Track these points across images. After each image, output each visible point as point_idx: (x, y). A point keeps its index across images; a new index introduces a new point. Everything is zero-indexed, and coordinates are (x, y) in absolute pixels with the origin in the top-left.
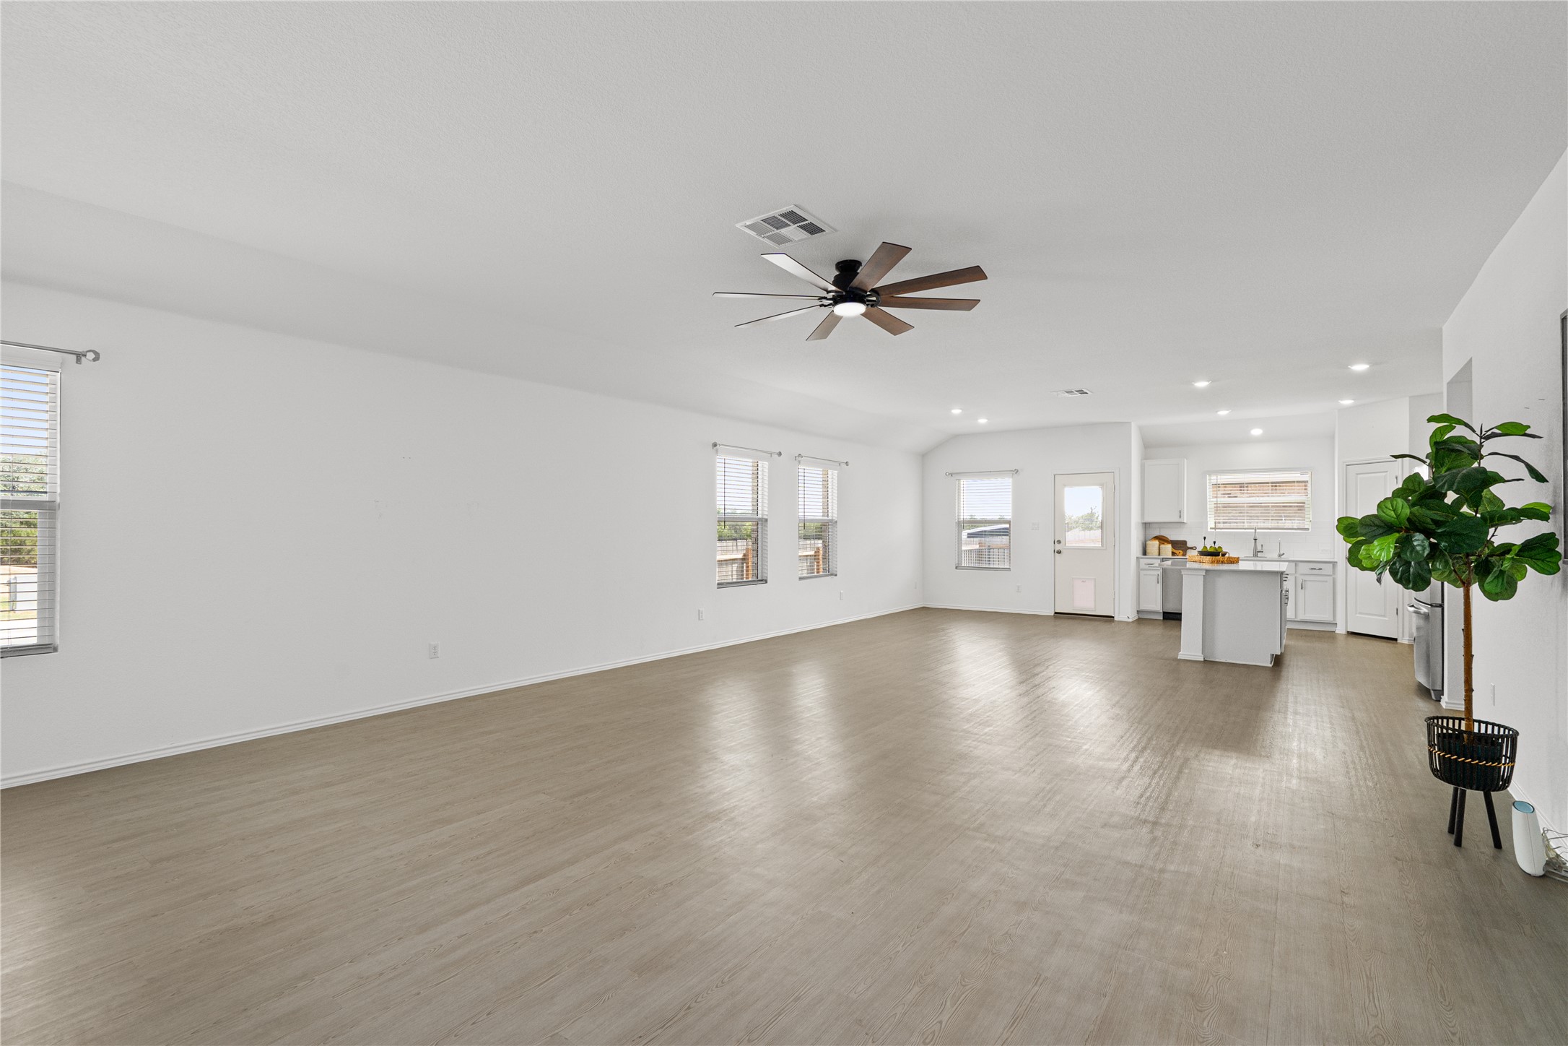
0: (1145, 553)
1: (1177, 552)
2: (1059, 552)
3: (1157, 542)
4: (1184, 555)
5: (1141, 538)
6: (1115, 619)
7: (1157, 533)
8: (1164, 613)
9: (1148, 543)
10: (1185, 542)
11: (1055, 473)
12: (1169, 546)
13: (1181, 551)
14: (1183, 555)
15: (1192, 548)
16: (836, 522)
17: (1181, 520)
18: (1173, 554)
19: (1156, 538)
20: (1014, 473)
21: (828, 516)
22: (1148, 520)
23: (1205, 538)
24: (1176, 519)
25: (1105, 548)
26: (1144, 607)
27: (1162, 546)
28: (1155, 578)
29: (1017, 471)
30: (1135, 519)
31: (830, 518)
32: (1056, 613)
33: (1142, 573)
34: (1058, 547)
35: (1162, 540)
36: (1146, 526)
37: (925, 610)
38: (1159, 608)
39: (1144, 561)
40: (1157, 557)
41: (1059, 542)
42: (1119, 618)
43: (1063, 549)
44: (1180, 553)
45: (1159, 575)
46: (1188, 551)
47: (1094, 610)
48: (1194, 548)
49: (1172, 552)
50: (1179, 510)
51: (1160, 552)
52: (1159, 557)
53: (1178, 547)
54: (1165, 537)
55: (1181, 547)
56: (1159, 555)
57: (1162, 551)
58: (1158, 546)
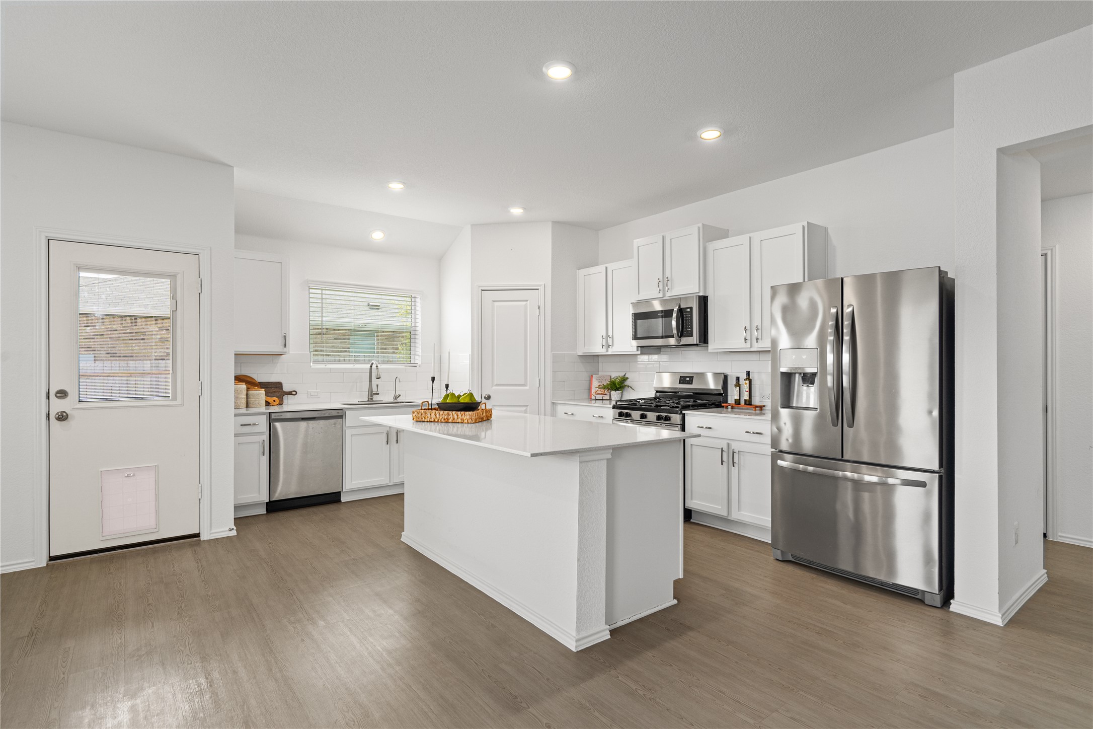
1: (270, 400)
2: (62, 417)
3: (243, 387)
4: (281, 404)
6: (204, 537)
8: (270, 503)
10: (279, 385)
12: (262, 392)
13: (275, 399)
15: (290, 393)
17: (285, 350)
18: (268, 404)
23: (433, 379)
24: (278, 348)
27: (250, 392)
28: (258, 448)
32: (52, 559)
34: (58, 406)
35: (249, 382)
38: (264, 497)
39: (238, 421)
40: (244, 411)
41: (62, 394)
42: (211, 534)
43: (74, 409)
44: (274, 401)
45: (264, 440)
46: (285, 397)
47: (156, 530)
48: (293, 393)
49: (266, 401)
50: (283, 335)
51: (249, 402)
52: (248, 412)
53: (271, 393)
54: (252, 378)
55: (275, 392)
56: (247, 407)
57: (251, 401)
58: (244, 392)
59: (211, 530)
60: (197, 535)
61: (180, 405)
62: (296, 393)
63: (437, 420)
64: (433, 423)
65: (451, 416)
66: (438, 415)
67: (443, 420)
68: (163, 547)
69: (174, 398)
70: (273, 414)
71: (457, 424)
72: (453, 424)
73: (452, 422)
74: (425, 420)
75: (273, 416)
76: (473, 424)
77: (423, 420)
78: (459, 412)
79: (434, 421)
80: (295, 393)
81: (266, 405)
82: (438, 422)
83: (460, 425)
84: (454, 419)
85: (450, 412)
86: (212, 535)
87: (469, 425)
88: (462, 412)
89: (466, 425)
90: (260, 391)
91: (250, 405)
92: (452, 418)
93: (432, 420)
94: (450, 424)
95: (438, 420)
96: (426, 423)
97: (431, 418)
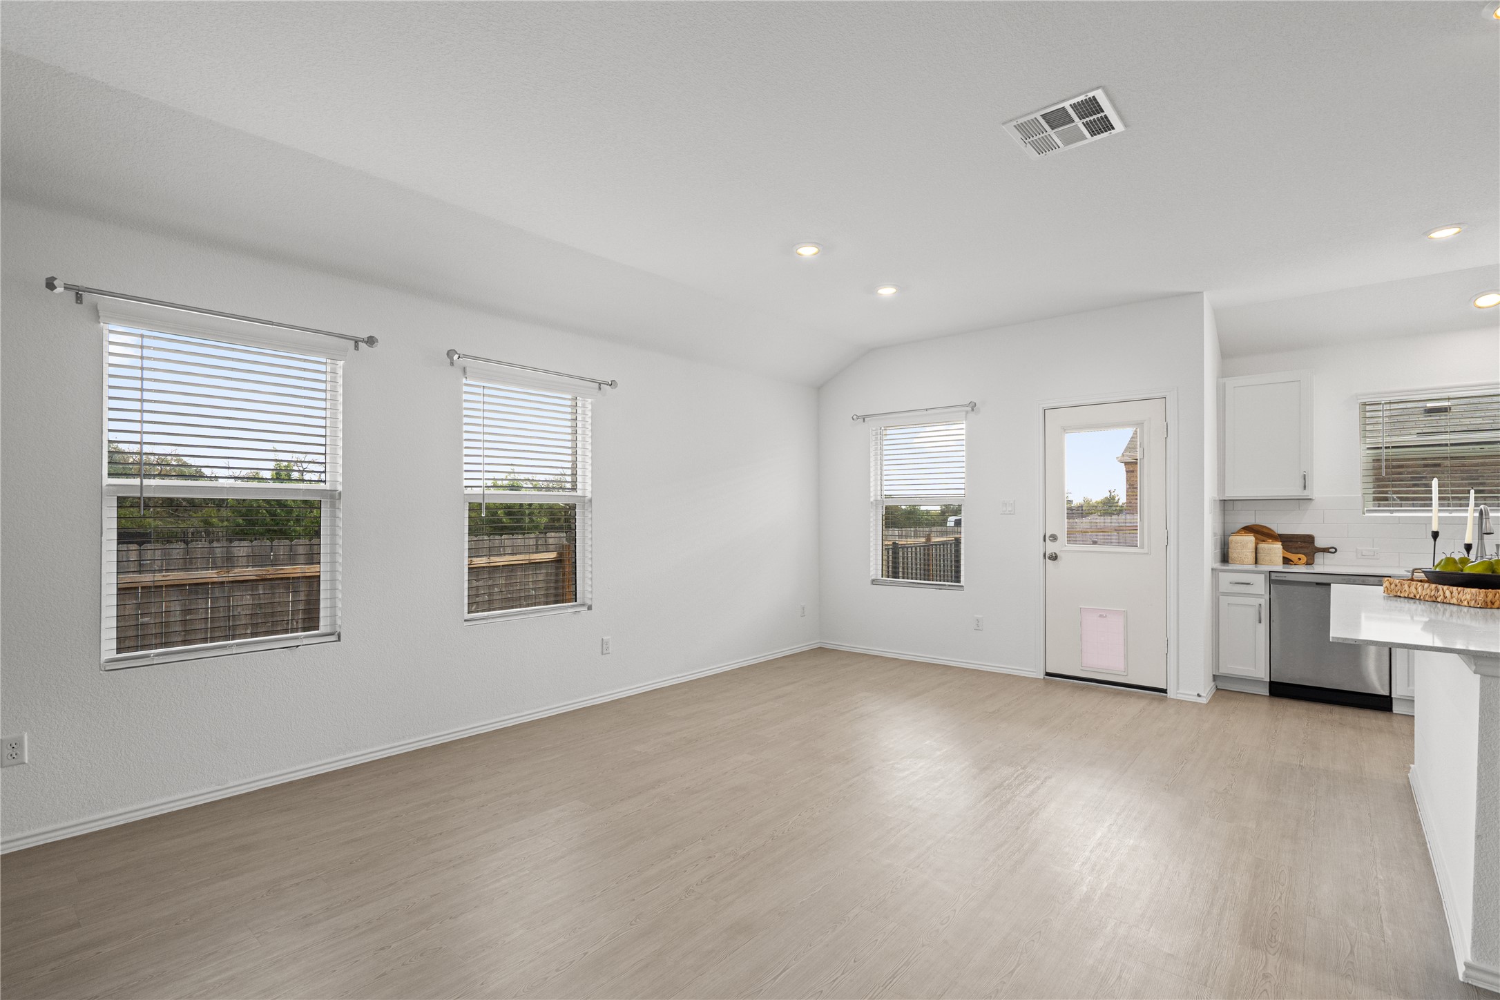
0: (1225, 558)
1: (1292, 557)
2: (1054, 557)
3: (1250, 539)
4: (1310, 562)
5: (1219, 532)
6: (1171, 694)
7: (1250, 521)
8: (1271, 683)
9: (1233, 538)
10: (1309, 539)
11: (1046, 406)
12: (1278, 546)
13: (1301, 556)
14: (1307, 564)
15: (1326, 550)
16: (590, 501)
17: (1306, 494)
18: (1286, 561)
19: (1248, 529)
20: (969, 409)
21: (574, 489)
22: (1231, 494)
23: (1435, 535)
24: (1297, 492)
25: (1145, 550)
26: (1228, 668)
27: (1262, 546)
28: (1253, 613)
29: (973, 406)
30: (1210, 493)
31: (579, 493)
32: (1048, 674)
33: (1224, 600)
34: (1051, 548)
35: (1262, 533)
36: (1226, 505)
37: (821, 651)
38: (1262, 674)
39: (1226, 578)
40: (1252, 567)
41: (1054, 538)
42: (1178, 693)
43: (1061, 551)
44: (1300, 559)
45: (1260, 605)
46: (1317, 555)
47: (1125, 674)
48: (1330, 550)
49: (1284, 557)
50: (1302, 473)
51: (1258, 557)
52: (1256, 569)
53: (1297, 548)
54: (1269, 528)
55: (1302, 547)
56: (1256, 563)
57: (1261, 556)
58: (1252, 545)
59: (1178, 689)
60: (1165, 691)
61: (1147, 554)
62: (1336, 550)
63: (1418, 597)
64: (1412, 601)
65: (1441, 592)
66: (1420, 589)
67: (1427, 598)
68: (1131, 692)
69: (1142, 547)
70: (1273, 574)
71: (1452, 606)
72: (1445, 605)
73: (1443, 603)
74: (1401, 595)
75: (1274, 576)
76: (1478, 610)
77: (1399, 594)
78: (1455, 588)
79: (1414, 598)
80: (1334, 550)
81: (1284, 564)
82: (1420, 599)
83: (1455, 608)
84: (1445, 598)
85: (1440, 587)
86: (1178, 695)
87: (1472, 609)
88: (1459, 589)
89: (1465, 609)
90: (1275, 546)
91: (1259, 561)
92: (1442, 597)
93: (1412, 596)
94: (1439, 605)
95: (1420, 596)
96: (1402, 599)
97: (1410, 593)
